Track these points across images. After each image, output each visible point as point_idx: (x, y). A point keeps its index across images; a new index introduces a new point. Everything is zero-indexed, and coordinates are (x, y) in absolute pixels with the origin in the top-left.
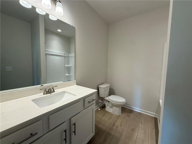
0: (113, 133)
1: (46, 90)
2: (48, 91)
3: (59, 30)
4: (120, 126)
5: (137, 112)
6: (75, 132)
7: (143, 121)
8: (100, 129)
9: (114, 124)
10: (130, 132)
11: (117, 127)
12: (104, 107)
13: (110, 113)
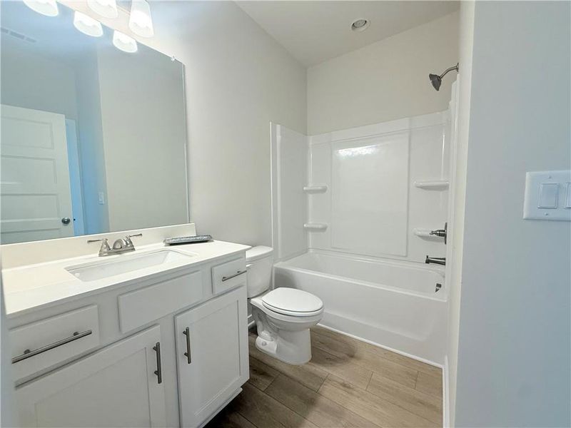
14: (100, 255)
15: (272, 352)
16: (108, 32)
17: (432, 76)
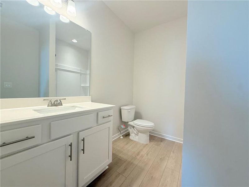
0: (136, 162)
1: (51, 101)
2: (54, 104)
3: (74, 40)
4: (146, 155)
5: (170, 140)
6: (83, 150)
7: (176, 150)
8: (120, 158)
9: (139, 153)
10: (157, 162)
11: (142, 156)
12: (128, 135)
13: (135, 141)
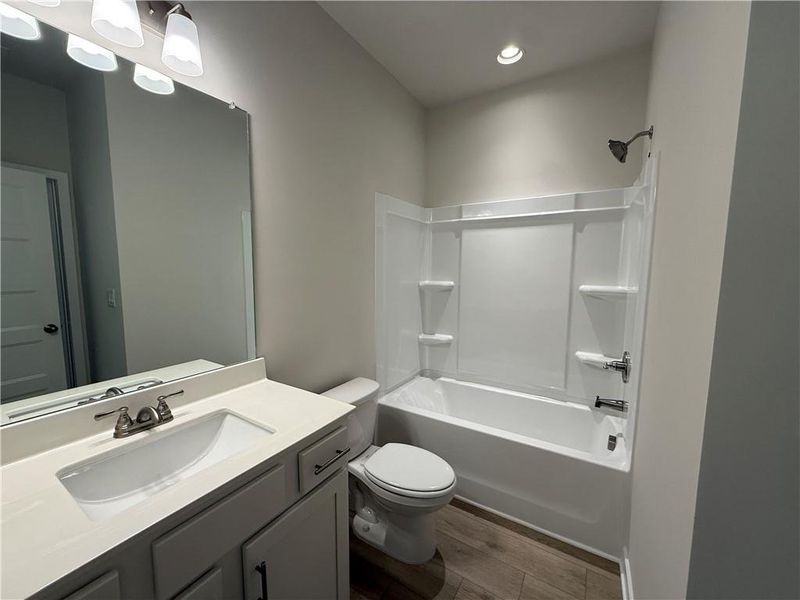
14: (116, 436)
15: (378, 543)
16: (126, 66)
17: (613, 144)
